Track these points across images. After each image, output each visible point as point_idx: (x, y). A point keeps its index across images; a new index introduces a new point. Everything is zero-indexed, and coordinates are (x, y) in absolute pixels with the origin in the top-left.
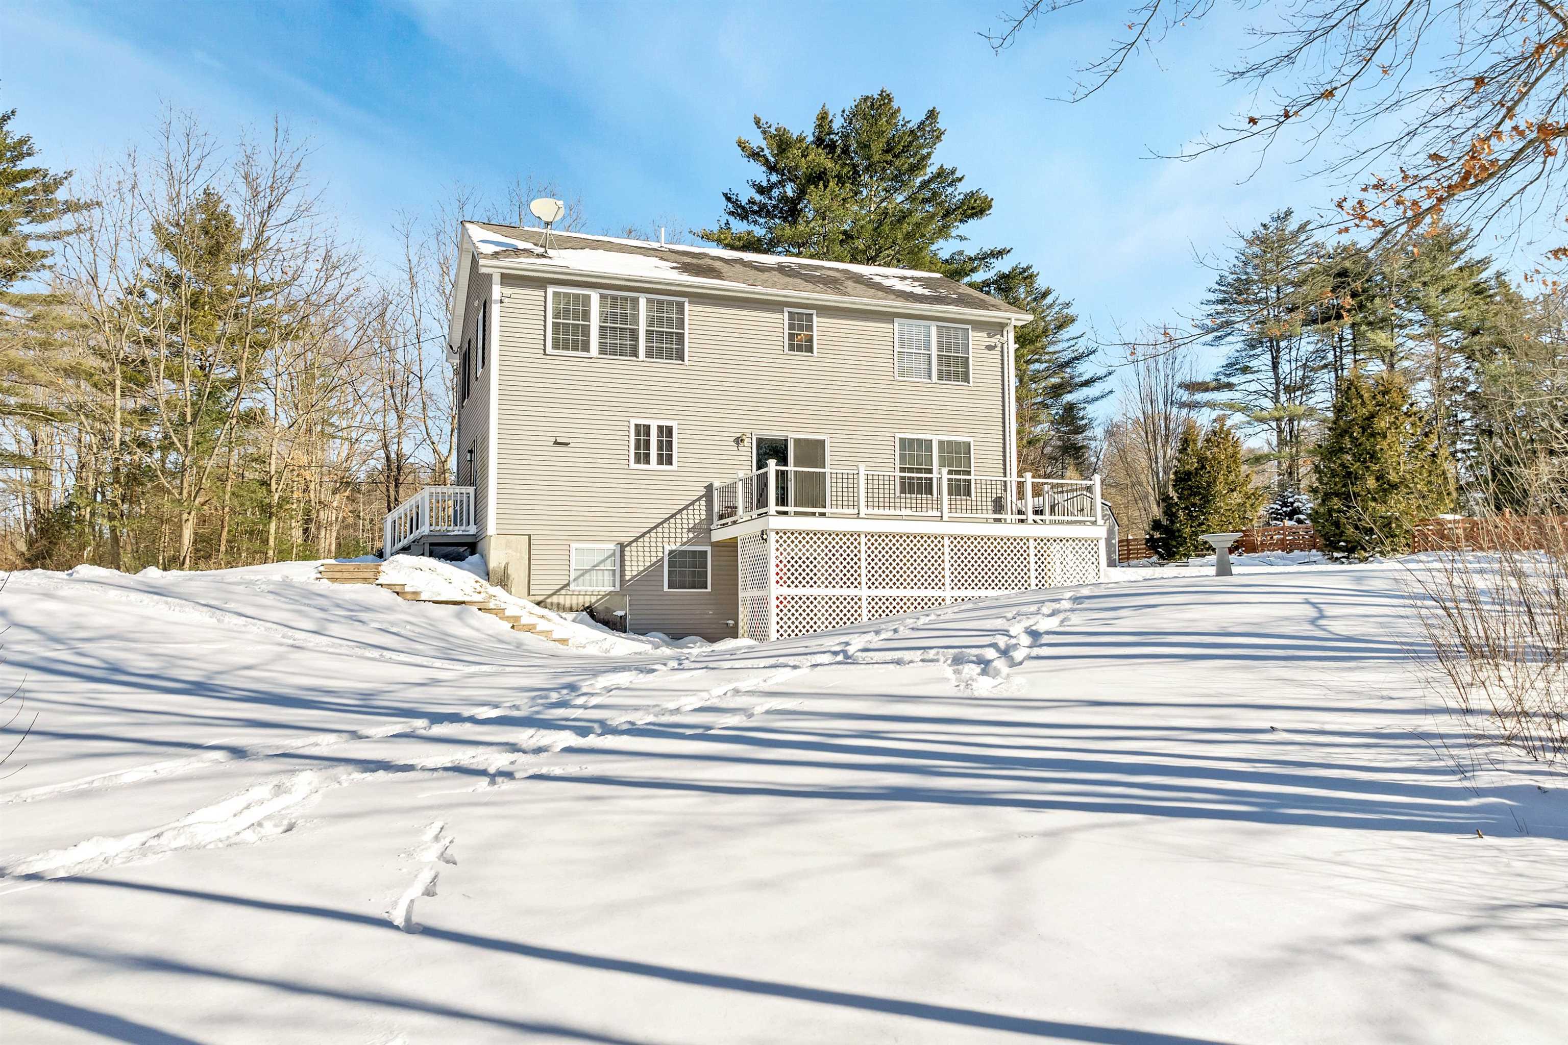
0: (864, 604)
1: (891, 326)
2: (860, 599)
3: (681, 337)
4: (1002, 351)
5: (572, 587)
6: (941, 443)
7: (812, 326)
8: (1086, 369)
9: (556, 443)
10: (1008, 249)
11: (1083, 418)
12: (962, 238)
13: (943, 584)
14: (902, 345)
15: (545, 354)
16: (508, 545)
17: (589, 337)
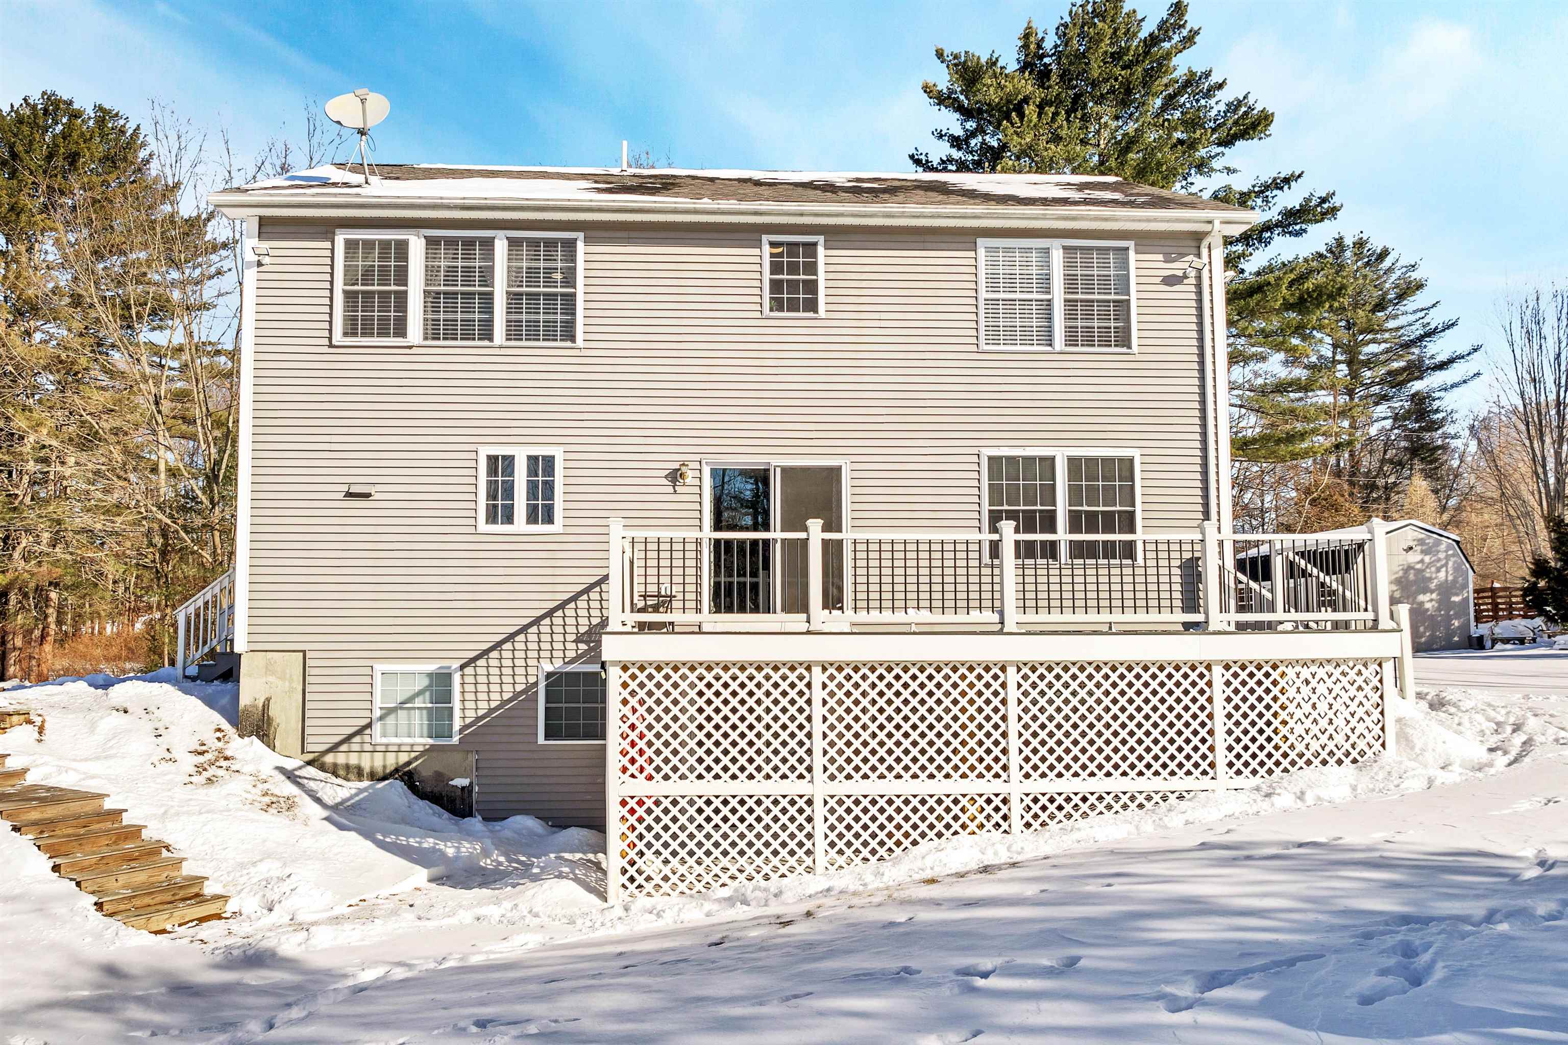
0: (820, 812)
1: (972, 254)
2: (810, 802)
3: (570, 301)
4: (1199, 286)
5: (377, 734)
6: (1074, 463)
7: (815, 264)
8: (1438, 349)
9: (350, 495)
10: (1297, 174)
11: (1437, 411)
12: (1229, 171)
13: (1005, 768)
14: (993, 286)
15: (331, 346)
16: (269, 669)
17: (406, 311)
